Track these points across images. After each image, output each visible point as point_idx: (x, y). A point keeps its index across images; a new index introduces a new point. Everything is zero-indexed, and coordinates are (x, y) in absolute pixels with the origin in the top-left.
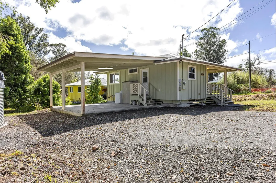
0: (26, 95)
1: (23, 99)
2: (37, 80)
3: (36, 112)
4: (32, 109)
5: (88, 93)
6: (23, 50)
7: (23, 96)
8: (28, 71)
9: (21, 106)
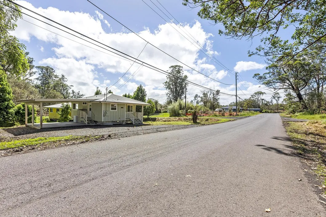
0: (8, 116)
1: (6, 118)
2: (18, 106)
3: (15, 127)
4: (13, 125)
5: (60, 114)
6: (6, 86)
7: (6, 117)
8: (10, 99)
9: (4, 123)
